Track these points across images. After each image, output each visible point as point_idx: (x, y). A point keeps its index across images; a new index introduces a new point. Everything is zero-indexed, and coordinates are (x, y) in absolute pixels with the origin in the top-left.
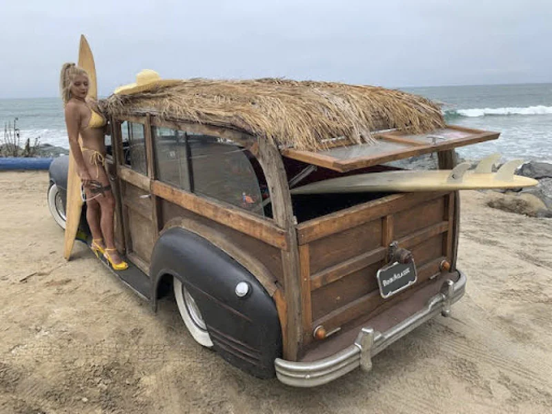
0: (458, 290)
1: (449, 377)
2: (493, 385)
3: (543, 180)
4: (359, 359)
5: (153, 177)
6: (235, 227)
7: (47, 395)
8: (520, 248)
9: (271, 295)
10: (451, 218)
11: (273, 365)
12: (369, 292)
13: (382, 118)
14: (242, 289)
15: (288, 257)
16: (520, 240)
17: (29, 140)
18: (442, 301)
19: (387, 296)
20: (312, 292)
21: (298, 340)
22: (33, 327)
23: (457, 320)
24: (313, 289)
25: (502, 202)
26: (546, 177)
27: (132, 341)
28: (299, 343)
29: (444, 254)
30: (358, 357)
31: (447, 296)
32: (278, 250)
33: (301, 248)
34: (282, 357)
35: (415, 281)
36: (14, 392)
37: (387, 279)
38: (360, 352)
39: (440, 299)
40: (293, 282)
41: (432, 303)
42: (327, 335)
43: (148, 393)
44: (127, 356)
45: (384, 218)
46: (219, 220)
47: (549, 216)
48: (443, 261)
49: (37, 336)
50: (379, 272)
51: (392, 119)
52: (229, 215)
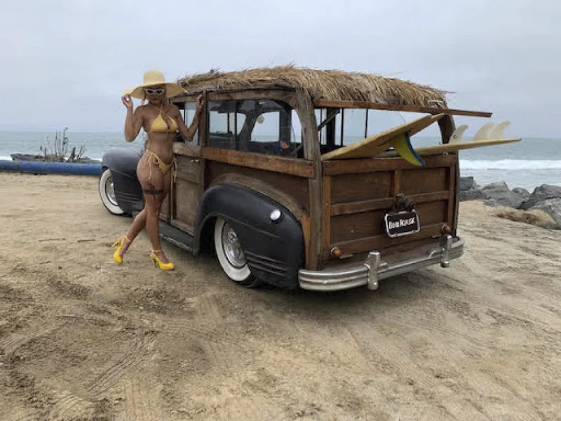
0: (456, 248)
1: (445, 311)
2: (481, 315)
3: (554, 199)
4: (367, 277)
5: (204, 145)
6: (273, 169)
7: (112, 303)
8: (522, 244)
9: (298, 219)
10: (452, 188)
11: (297, 275)
12: (378, 234)
13: (394, 95)
14: (276, 215)
15: (315, 183)
16: (525, 239)
17: (74, 149)
18: (442, 252)
19: (393, 236)
20: (331, 217)
21: (319, 252)
22: (94, 266)
23: (457, 281)
24: (332, 215)
25: (511, 215)
26: (556, 197)
27: (176, 280)
28: (319, 256)
29: (445, 220)
30: (365, 275)
31: (446, 249)
32: (306, 179)
33: (324, 178)
34: (304, 267)
35: (417, 231)
36: (85, 300)
37: (394, 222)
38: (368, 271)
39: (439, 250)
40: (317, 203)
41: (432, 253)
42: (341, 258)
43: (193, 306)
44: (173, 288)
45: (392, 172)
46: (260, 167)
47: (558, 228)
48: (445, 225)
49: (98, 272)
50: (387, 215)
51: (403, 96)
52: (267, 160)
